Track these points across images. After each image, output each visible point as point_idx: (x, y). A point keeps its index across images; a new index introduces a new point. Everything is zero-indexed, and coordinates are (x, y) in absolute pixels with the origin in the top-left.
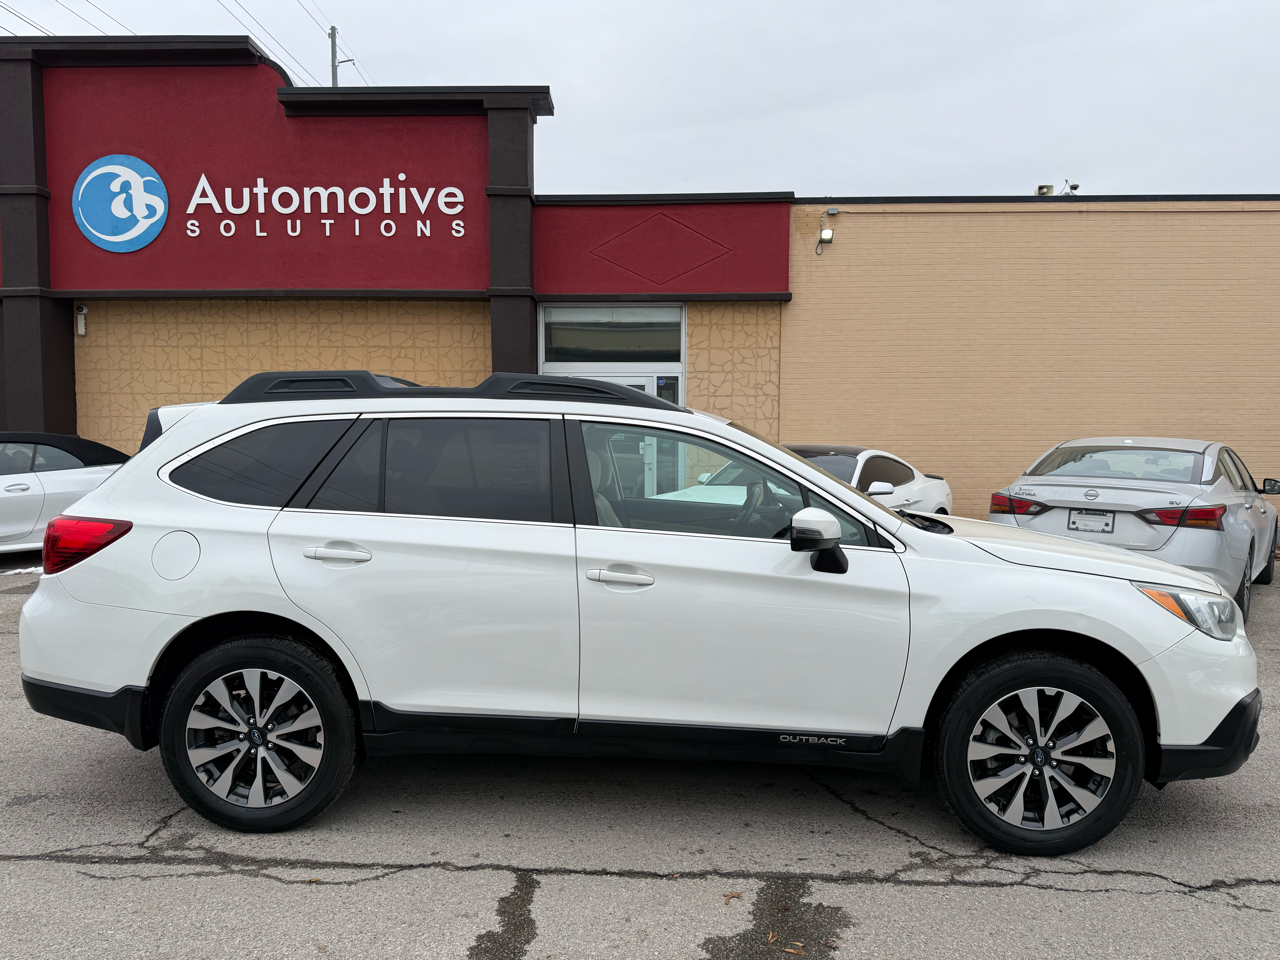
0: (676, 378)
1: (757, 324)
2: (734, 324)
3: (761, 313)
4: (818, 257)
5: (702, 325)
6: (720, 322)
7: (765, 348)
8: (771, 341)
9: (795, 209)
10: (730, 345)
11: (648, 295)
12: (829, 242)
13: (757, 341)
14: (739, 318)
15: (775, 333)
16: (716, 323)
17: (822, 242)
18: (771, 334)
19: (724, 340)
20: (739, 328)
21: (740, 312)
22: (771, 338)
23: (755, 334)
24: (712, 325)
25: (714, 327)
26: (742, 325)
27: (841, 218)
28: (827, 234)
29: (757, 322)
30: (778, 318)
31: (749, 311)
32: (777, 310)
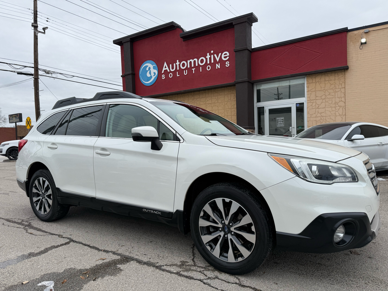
0: (303, 103)
1: (335, 80)
2: (325, 81)
3: (336, 75)
4: (361, 50)
5: (312, 83)
6: (320, 81)
7: (339, 88)
8: (341, 85)
9: (350, 34)
10: (324, 89)
11: (290, 75)
12: (365, 43)
13: (335, 86)
14: (327, 78)
15: (343, 82)
16: (318, 82)
17: (362, 44)
18: (341, 83)
19: (321, 87)
20: (328, 82)
21: (328, 76)
22: (341, 84)
23: (334, 84)
24: (316, 82)
25: (317, 83)
26: (328, 81)
27: (371, 33)
28: (363, 40)
29: (335, 79)
30: (344, 76)
31: (331, 75)
32: (344, 74)
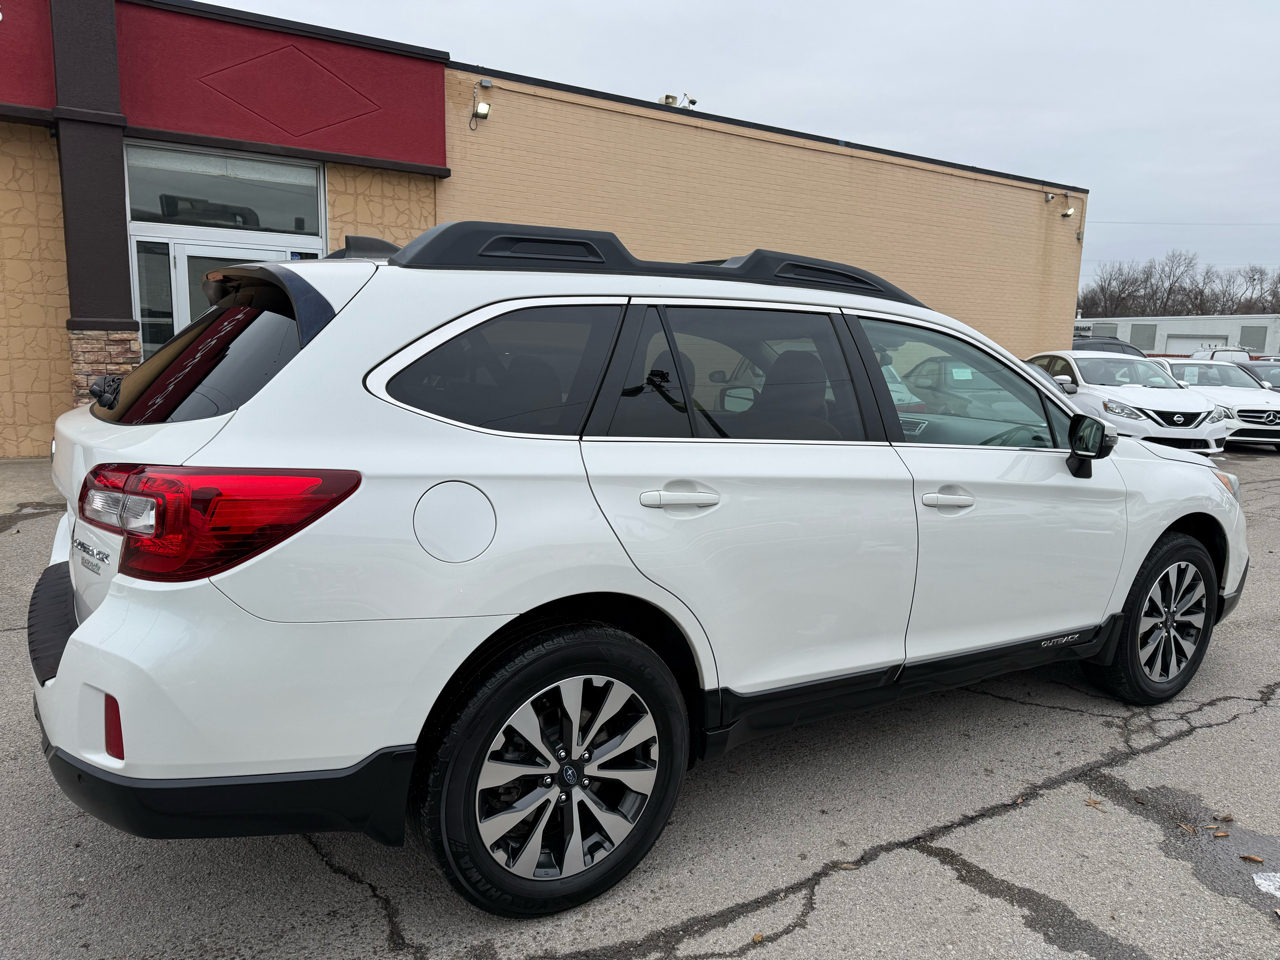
0: (315, 256)
1: (409, 200)
2: (383, 196)
3: (413, 187)
4: (469, 132)
5: (345, 193)
6: (367, 193)
7: (419, 229)
8: (426, 222)
9: (448, 72)
10: (379, 221)
11: (281, 149)
12: (485, 117)
13: (409, 220)
14: (388, 190)
15: (430, 213)
16: (363, 194)
17: (476, 115)
18: (425, 213)
19: (372, 215)
20: (389, 202)
21: (390, 183)
22: (426, 217)
23: (407, 212)
24: (358, 195)
25: (361, 198)
26: (393, 198)
27: (495, 93)
28: (483, 108)
29: (409, 197)
30: (432, 196)
31: (399, 184)
32: (431, 186)
